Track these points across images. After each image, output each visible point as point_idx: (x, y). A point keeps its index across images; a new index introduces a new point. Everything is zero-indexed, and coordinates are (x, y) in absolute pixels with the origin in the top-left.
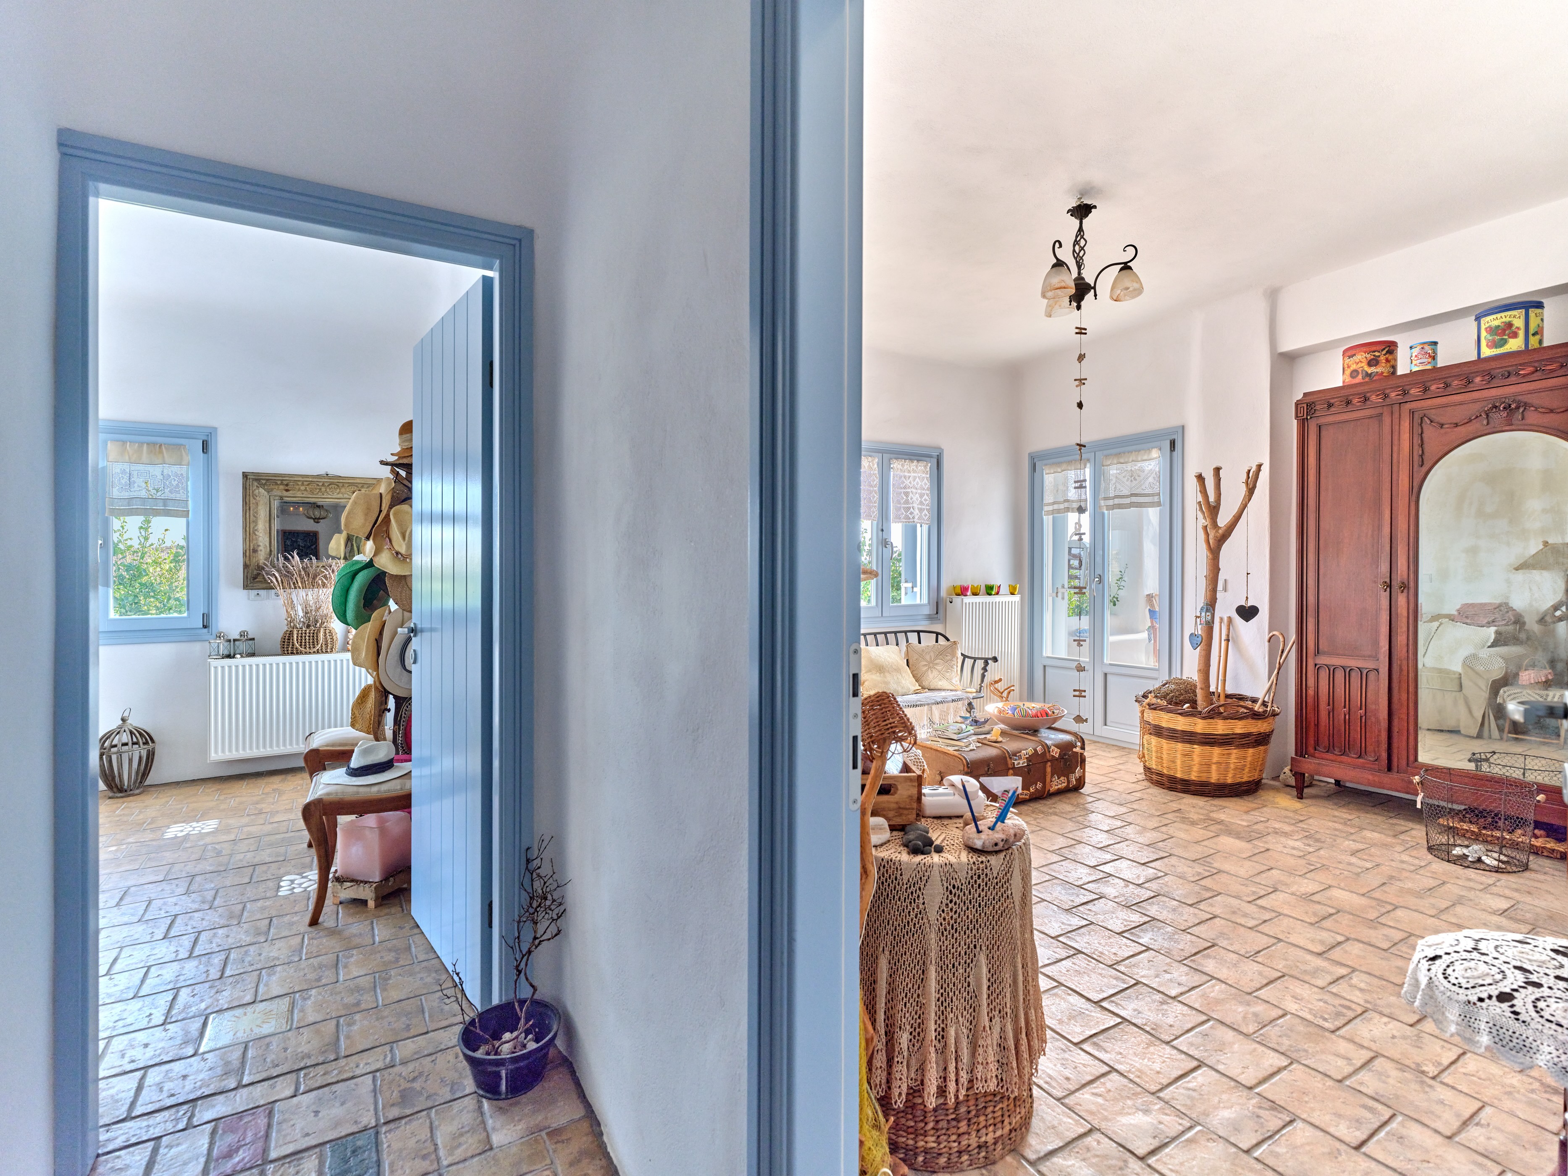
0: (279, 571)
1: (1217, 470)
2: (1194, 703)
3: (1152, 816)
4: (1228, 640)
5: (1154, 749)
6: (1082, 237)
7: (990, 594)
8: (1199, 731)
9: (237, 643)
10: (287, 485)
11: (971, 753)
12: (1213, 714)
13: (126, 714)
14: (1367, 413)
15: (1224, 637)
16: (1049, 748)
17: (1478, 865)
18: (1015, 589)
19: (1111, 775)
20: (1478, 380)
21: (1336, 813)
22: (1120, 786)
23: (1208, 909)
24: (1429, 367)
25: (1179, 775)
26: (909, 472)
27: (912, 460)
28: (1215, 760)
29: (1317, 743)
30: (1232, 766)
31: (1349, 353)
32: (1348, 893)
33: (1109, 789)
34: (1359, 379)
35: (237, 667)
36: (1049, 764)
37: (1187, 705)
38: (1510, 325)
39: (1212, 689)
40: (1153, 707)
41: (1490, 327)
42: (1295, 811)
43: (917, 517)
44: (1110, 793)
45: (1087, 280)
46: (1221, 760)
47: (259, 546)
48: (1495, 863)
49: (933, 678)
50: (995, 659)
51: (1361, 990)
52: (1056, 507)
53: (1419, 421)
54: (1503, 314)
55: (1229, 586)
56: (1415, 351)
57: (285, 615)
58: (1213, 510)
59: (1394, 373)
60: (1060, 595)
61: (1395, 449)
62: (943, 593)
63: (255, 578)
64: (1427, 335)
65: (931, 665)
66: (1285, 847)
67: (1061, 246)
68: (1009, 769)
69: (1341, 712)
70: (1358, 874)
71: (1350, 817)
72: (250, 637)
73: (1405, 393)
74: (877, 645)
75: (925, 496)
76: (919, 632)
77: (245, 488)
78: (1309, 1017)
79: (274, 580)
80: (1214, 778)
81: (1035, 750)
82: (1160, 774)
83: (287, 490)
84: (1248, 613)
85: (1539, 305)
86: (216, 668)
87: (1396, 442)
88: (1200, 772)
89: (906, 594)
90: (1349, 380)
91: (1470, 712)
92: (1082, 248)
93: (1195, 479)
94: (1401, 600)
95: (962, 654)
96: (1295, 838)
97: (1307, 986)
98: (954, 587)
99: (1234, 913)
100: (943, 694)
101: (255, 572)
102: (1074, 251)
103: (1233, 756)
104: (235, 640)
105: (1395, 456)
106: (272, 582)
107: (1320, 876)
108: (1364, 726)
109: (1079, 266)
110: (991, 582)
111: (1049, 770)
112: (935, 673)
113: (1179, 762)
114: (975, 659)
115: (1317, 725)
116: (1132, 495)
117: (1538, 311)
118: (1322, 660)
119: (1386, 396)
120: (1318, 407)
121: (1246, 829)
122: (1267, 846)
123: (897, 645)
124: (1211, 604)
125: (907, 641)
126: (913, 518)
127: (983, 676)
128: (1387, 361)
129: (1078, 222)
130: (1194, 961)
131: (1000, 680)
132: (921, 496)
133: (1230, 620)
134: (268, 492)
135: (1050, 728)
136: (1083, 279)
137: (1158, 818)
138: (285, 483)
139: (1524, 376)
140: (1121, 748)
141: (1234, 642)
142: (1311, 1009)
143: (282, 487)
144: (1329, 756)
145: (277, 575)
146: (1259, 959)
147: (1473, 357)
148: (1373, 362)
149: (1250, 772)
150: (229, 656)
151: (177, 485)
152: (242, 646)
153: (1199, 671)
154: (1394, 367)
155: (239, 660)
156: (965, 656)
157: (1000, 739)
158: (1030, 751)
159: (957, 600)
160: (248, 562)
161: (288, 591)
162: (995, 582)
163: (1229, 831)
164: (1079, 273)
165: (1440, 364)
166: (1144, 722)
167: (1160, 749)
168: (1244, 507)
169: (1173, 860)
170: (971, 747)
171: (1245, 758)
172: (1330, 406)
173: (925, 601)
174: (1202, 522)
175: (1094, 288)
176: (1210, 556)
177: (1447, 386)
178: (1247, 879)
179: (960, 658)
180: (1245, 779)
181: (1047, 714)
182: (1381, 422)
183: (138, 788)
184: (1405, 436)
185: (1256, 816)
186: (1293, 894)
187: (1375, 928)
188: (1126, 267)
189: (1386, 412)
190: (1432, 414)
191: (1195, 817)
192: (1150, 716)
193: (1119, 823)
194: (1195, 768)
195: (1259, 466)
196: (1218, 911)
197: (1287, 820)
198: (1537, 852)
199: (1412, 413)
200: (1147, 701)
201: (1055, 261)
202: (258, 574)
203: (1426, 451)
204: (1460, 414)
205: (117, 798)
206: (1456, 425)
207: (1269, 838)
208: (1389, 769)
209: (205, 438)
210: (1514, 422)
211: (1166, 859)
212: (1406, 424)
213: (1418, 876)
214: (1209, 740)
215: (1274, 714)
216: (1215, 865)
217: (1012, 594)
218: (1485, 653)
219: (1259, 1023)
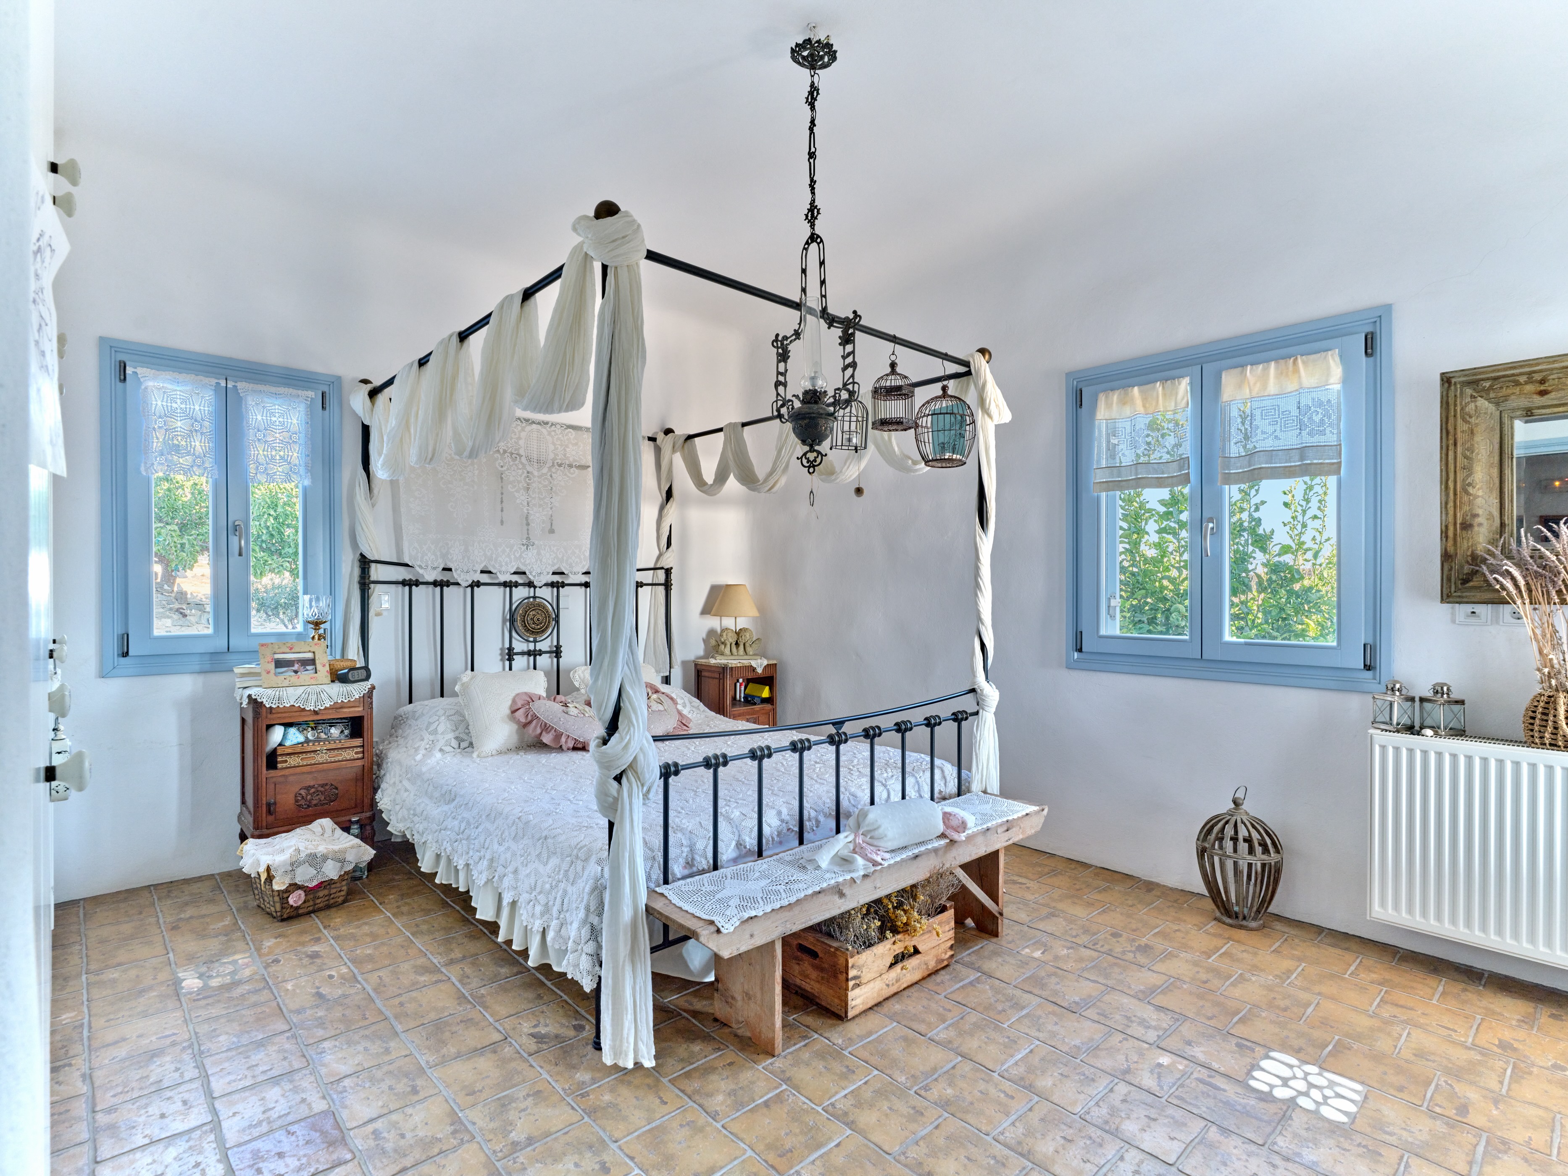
0: (1520, 564)
9: (1428, 706)
10: (1542, 382)
13: (1240, 795)
35: (1425, 753)
47: (1477, 515)
57: (1535, 660)
63: (1465, 581)
72: (1455, 696)
77: (1445, 405)
79: (1509, 585)
83: (1543, 393)
86: (1383, 748)
101: (1467, 569)
104: (1422, 700)
106: (1503, 588)
134: (1497, 404)
138: (1538, 377)
143: (1529, 388)
145: (1516, 573)
150: (1410, 729)
151: (1322, 420)
152: (1440, 714)
155: (1428, 740)
160: (1451, 550)
161: (1545, 608)
183: (1254, 919)
202: (1475, 573)
205: (1224, 923)
209: (1369, 329)
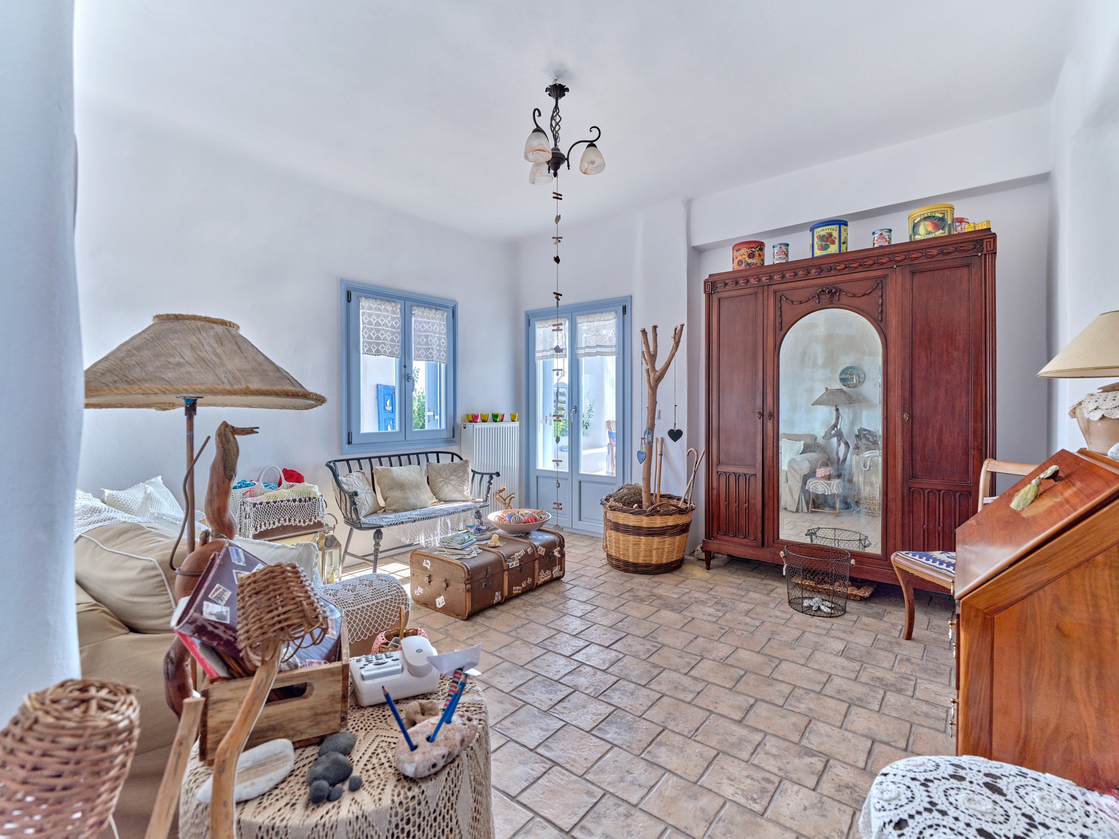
1: (655, 328)
2: (640, 503)
3: (613, 597)
4: (661, 455)
5: (614, 541)
6: (557, 114)
7: (496, 421)
8: (645, 526)
11: (472, 561)
12: (654, 512)
14: (748, 291)
15: (659, 453)
16: (537, 548)
17: (819, 613)
18: (515, 417)
19: (584, 562)
20: (813, 271)
21: (731, 579)
22: (590, 572)
23: (657, 688)
24: (784, 261)
25: (631, 560)
26: (429, 318)
27: (430, 309)
28: (655, 546)
29: (719, 529)
30: (666, 550)
31: (737, 248)
32: (749, 652)
33: (582, 575)
34: (743, 267)
36: (537, 561)
37: (636, 505)
38: (830, 235)
39: (652, 492)
40: (613, 509)
41: (819, 236)
42: (706, 581)
43: (435, 357)
44: (583, 578)
45: (562, 152)
46: (659, 547)
48: (829, 610)
49: (448, 491)
50: (498, 474)
51: (774, 756)
52: (544, 353)
53: (780, 298)
54: (827, 227)
55: (662, 416)
56: (776, 250)
58: (653, 357)
59: (763, 264)
60: (548, 421)
61: (765, 317)
62: (459, 420)
64: (784, 239)
65: (447, 481)
66: (704, 614)
67: (540, 115)
68: (504, 571)
69: (734, 505)
70: (752, 633)
71: (740, 582)
73: (771, 278)
74: (401, 465)
75: (443, 340)
76: (437, 453)
78: (742, 801)
80: (654, 560)
81: (526, 551)
82: (618, 560)
84: (675, 435)
85: (846, 224)
87: (765, 313)
88: (645, 556)
89: (429, 421)
90: (737, 268)
91: (792, 496)
92: (557, 124)
93: (641, 334)
94: (769, 425)
95: (472, 471)
96: (709, 605)
97: (736, 761)
98: (468, 416)
99: (676, 688)
100: (456, 505)
102: (551, 125)
103: (667, 543)
105: (765, 322)
107: (729, 639)
108: (748, 515)
109: (556, 139)
110: (495, 413)
111: (537, 566)
112: (450, 487)
113: (631, 550)
114: (482, 474)
115: (719, 516)
116: (598, 346)
117: (845, 227)
118: (722, 469)
119: (760, 280)
120: (718, 285)
121: (677, 601)
122: (692, 615)
123: (419, 464)
124: (651, 429)
125: (428, 461)
126: (432, 357)
127: (489, 488)
128: (760, 255)
129: (554, 100)
130: (649, 752)
131: (504, 489)
132: (439, 339)
133: (662, 439)
135: (539, 530)
136: (558, 150)
137: (618, 599)
139: (840, 270)
140: (591, 537)
141: (665, 456)
142: (743, 790)
144: (726, 538)
146: (698, 738)
147: (810, 256)
148: (751, 256)
149: (677, 553)
153: (644, 478)
154: (763, 260)
156: (474, 472)
157: (498, 544)
158: (522, 553)
159: (470, 426)
162: (500, 412)
163: (668, 605)
164: (556, 145)
165: (791, 259)
166: (607, 520)
167: (618, 541)
168: (672, 355)
169: (629, 640)
170: (473, 555)
171: (674, 543)
172: (726, 285)
173: (443, 427)
174: (645, 367)
175: (567, 159)
176: (651, 392)
177: (796, 274)
178: (682, 650)
179: (471, 474)
180: (674, 559)
181: (536, 520)
182: (756, 298)
184: (771, 309)
185: (683, 588)
186: (714, 660)
187: (770, 685)
188: (592, 144)
189: (760, 290)
190: (787, 293)
191: (642, 594)
192: (611, 515)
193: (589, 608)
194: (642, 554)
195: (682, 326)
196: (664, 688)
197: (702, 589)
198: (848, 597)
199: (775, 292)
200: (609, 504)
201: (535, 127)
203: (784, 320)
204: (802, 295)
206: (801, 303)
207: (693, 607)
208: (763, 545)
210: (834, 302)
211: (624, 640)
212: (772, 300)
213: (788, 629)
214: (651, 532)
215: (692, 509)
216: (660, 640)
217: (513, 421)
218: (799, 458)
219: (706, 821)
